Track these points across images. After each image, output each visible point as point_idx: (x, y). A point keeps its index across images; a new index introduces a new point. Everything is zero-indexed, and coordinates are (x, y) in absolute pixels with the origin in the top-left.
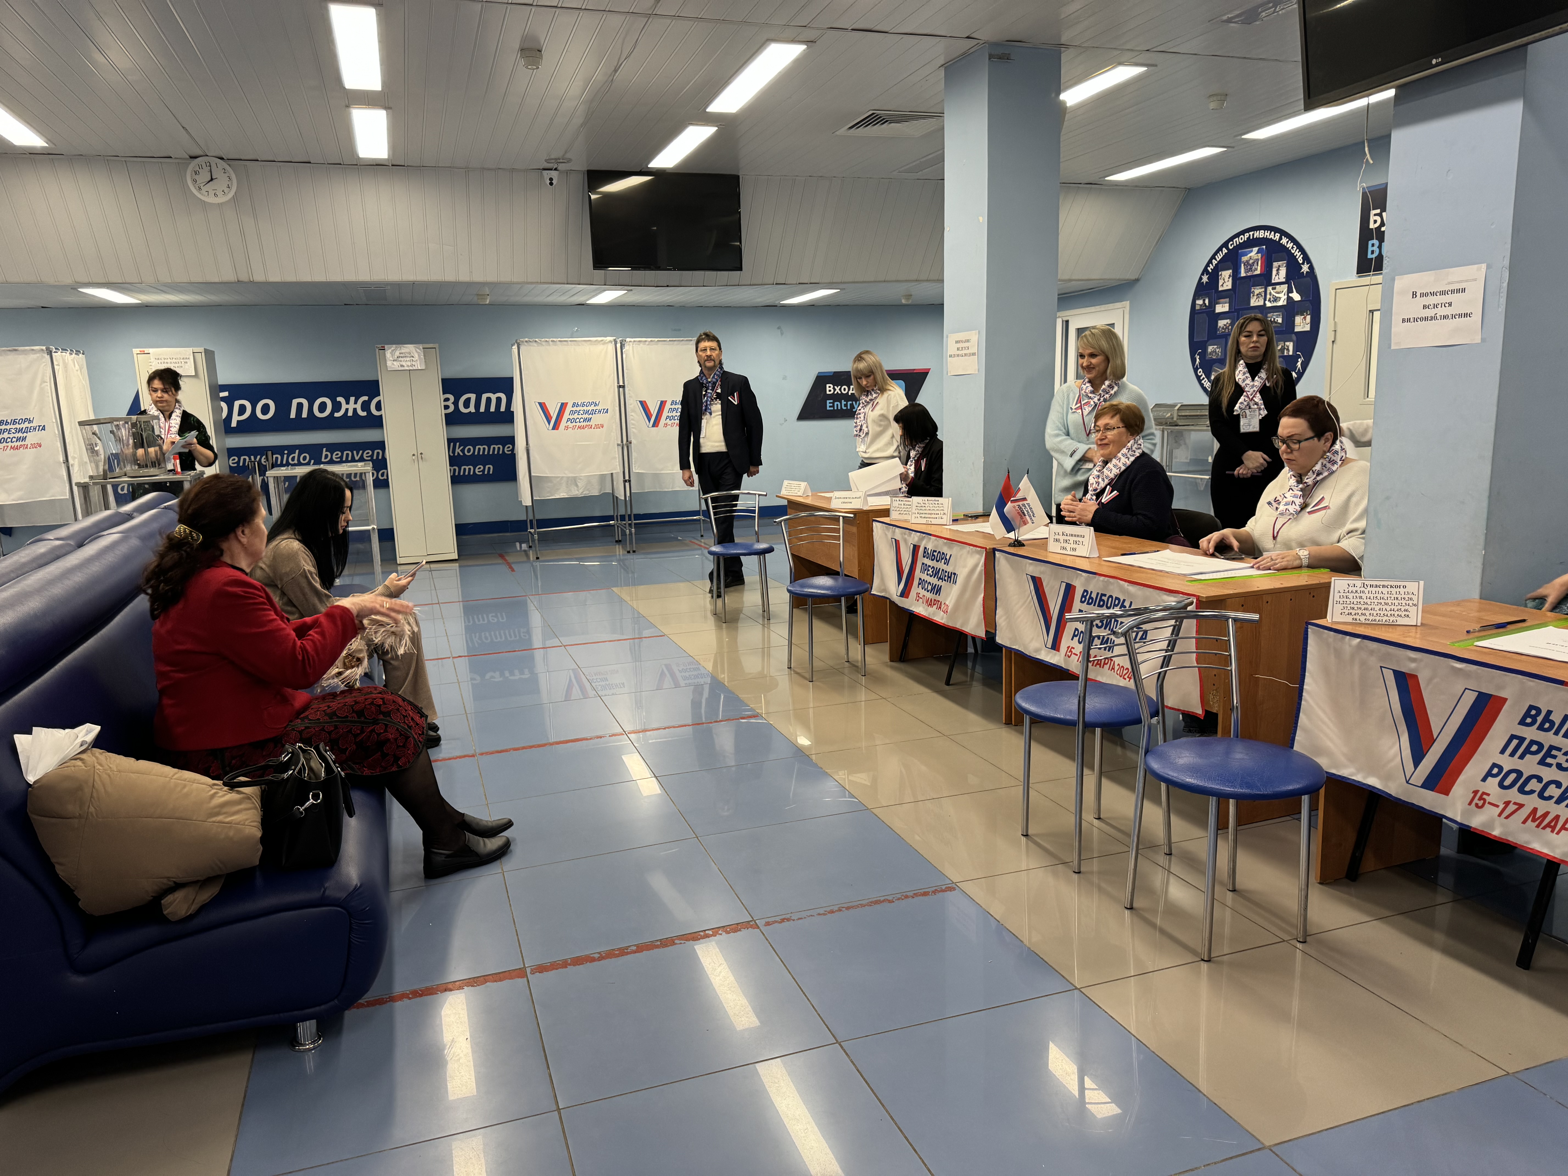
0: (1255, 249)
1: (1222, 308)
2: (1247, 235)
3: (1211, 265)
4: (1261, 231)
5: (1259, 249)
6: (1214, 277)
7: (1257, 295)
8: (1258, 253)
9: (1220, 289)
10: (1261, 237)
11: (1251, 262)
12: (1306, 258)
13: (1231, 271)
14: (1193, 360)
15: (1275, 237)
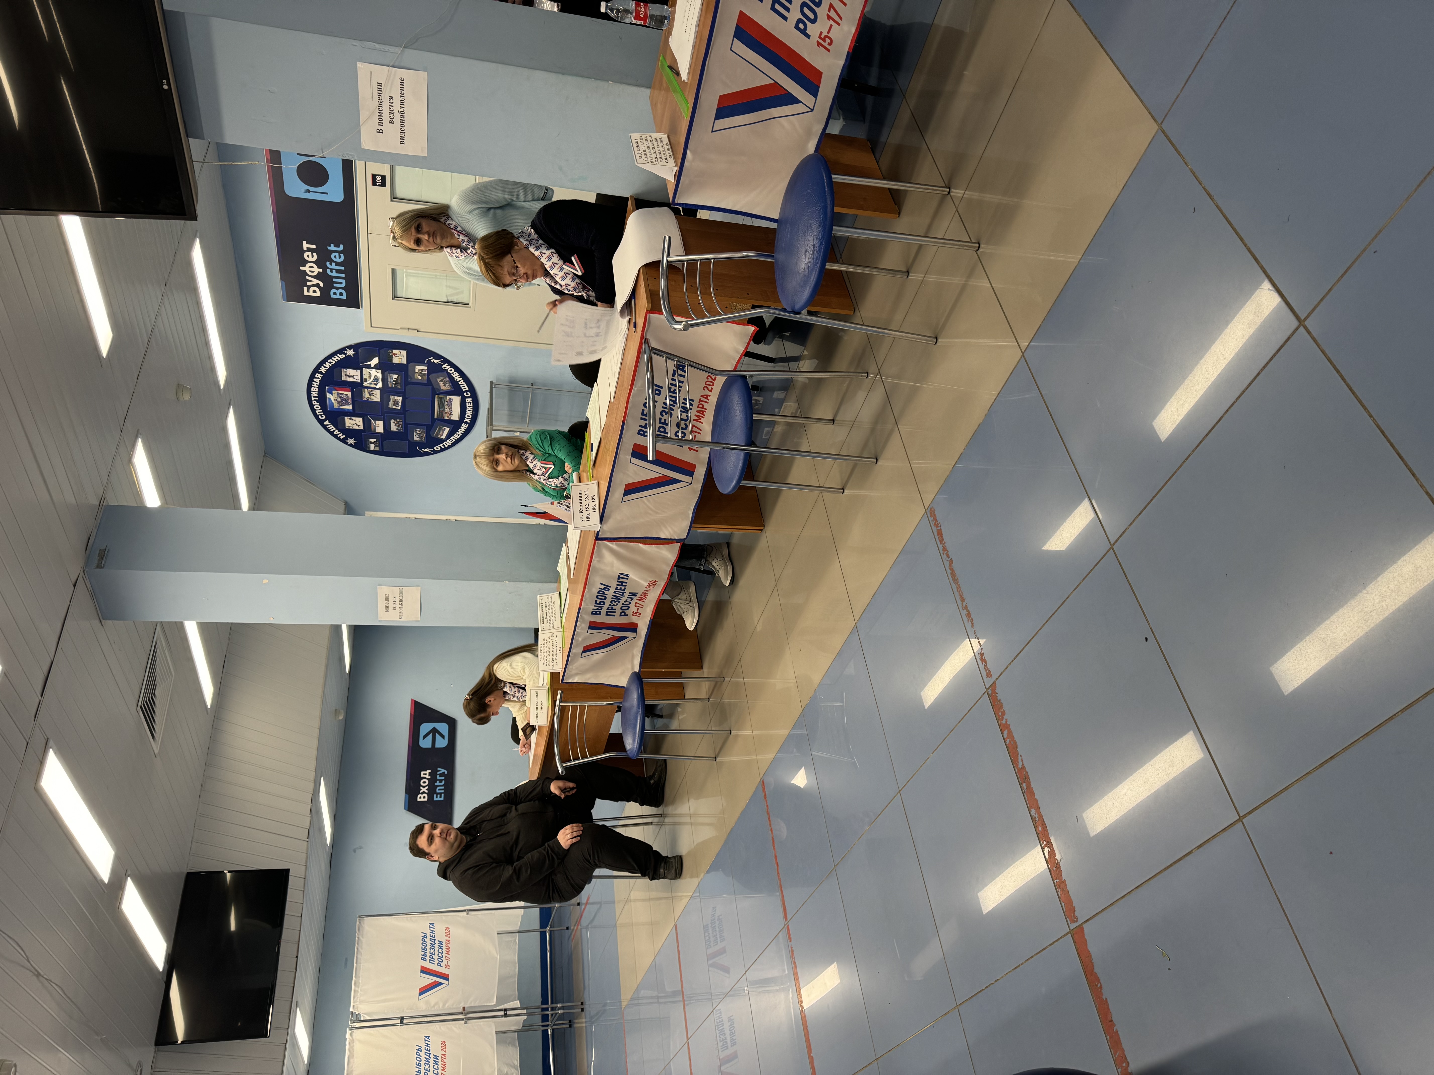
0: (328, 395)
1: (379, 427)
2: (314, 403)
3: (339, 436)
4: (312, 390)
5: (328, 392)
6: (350, 433)
7: (370, 395)
8: (331, 393)
9: (362, 428)
10: (317, 390)
11: (339, 400)
12: (341, 351)
13: (346, 418)
14: (426, 454)
15: (318, 378)
